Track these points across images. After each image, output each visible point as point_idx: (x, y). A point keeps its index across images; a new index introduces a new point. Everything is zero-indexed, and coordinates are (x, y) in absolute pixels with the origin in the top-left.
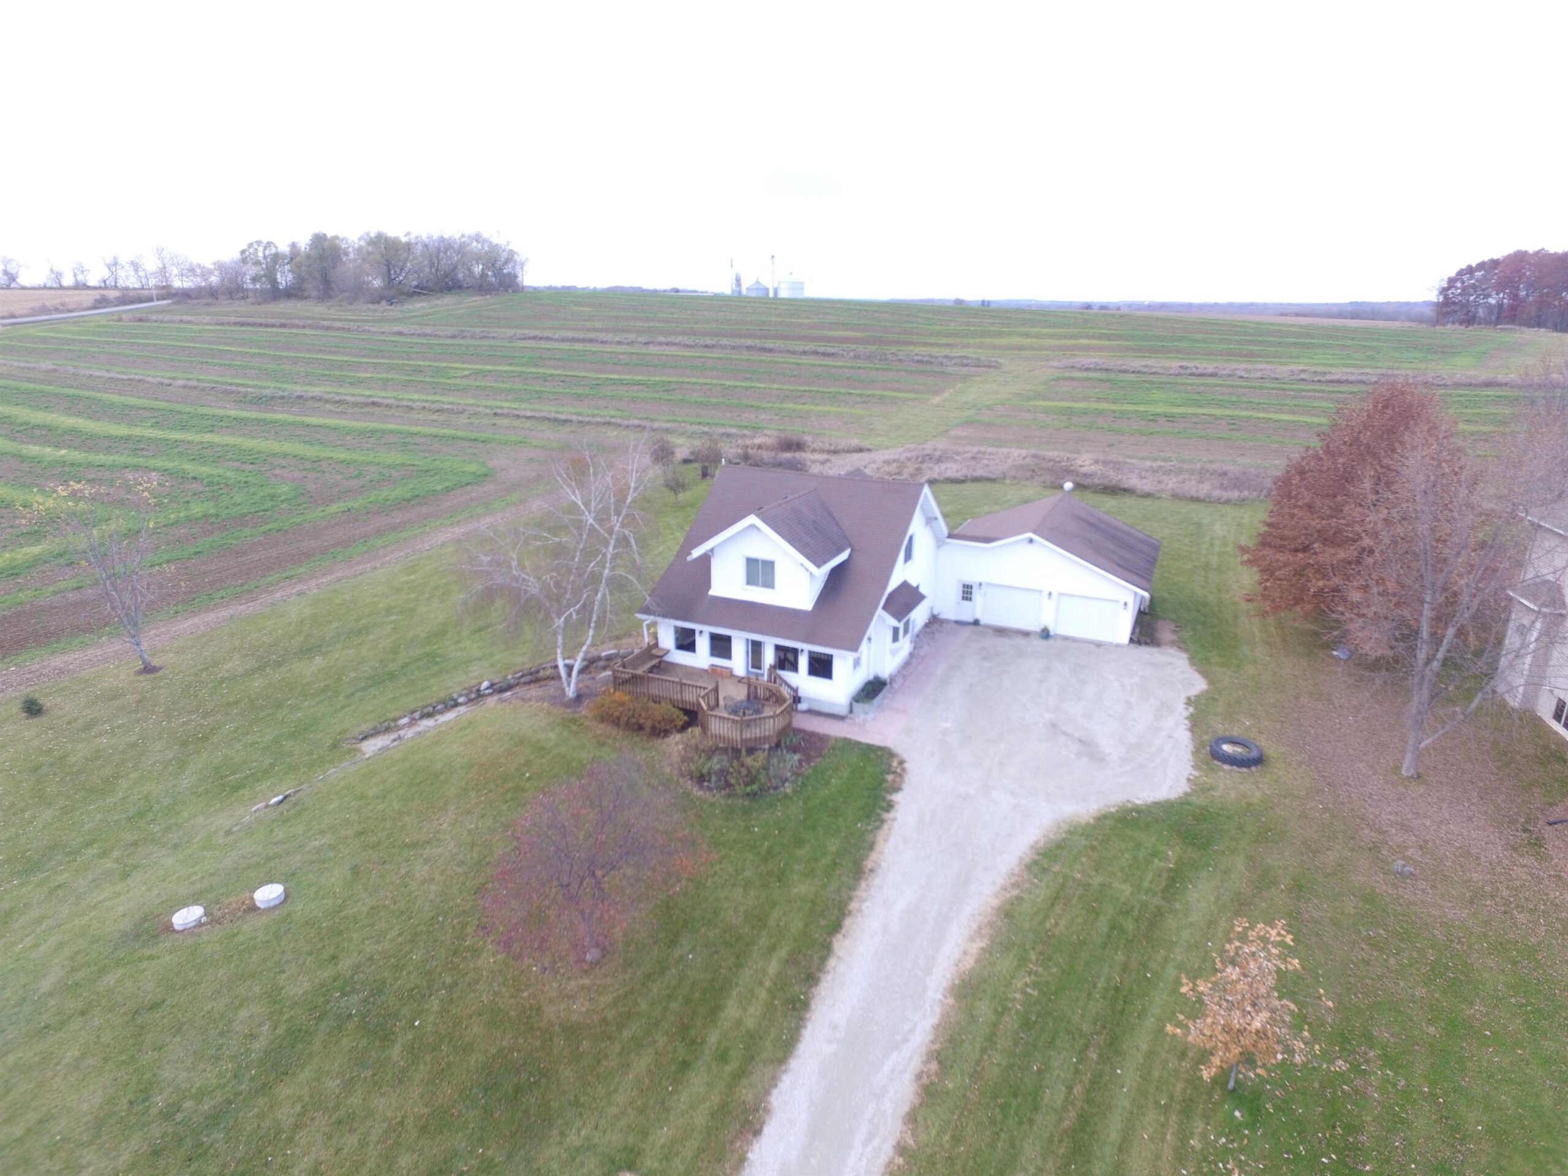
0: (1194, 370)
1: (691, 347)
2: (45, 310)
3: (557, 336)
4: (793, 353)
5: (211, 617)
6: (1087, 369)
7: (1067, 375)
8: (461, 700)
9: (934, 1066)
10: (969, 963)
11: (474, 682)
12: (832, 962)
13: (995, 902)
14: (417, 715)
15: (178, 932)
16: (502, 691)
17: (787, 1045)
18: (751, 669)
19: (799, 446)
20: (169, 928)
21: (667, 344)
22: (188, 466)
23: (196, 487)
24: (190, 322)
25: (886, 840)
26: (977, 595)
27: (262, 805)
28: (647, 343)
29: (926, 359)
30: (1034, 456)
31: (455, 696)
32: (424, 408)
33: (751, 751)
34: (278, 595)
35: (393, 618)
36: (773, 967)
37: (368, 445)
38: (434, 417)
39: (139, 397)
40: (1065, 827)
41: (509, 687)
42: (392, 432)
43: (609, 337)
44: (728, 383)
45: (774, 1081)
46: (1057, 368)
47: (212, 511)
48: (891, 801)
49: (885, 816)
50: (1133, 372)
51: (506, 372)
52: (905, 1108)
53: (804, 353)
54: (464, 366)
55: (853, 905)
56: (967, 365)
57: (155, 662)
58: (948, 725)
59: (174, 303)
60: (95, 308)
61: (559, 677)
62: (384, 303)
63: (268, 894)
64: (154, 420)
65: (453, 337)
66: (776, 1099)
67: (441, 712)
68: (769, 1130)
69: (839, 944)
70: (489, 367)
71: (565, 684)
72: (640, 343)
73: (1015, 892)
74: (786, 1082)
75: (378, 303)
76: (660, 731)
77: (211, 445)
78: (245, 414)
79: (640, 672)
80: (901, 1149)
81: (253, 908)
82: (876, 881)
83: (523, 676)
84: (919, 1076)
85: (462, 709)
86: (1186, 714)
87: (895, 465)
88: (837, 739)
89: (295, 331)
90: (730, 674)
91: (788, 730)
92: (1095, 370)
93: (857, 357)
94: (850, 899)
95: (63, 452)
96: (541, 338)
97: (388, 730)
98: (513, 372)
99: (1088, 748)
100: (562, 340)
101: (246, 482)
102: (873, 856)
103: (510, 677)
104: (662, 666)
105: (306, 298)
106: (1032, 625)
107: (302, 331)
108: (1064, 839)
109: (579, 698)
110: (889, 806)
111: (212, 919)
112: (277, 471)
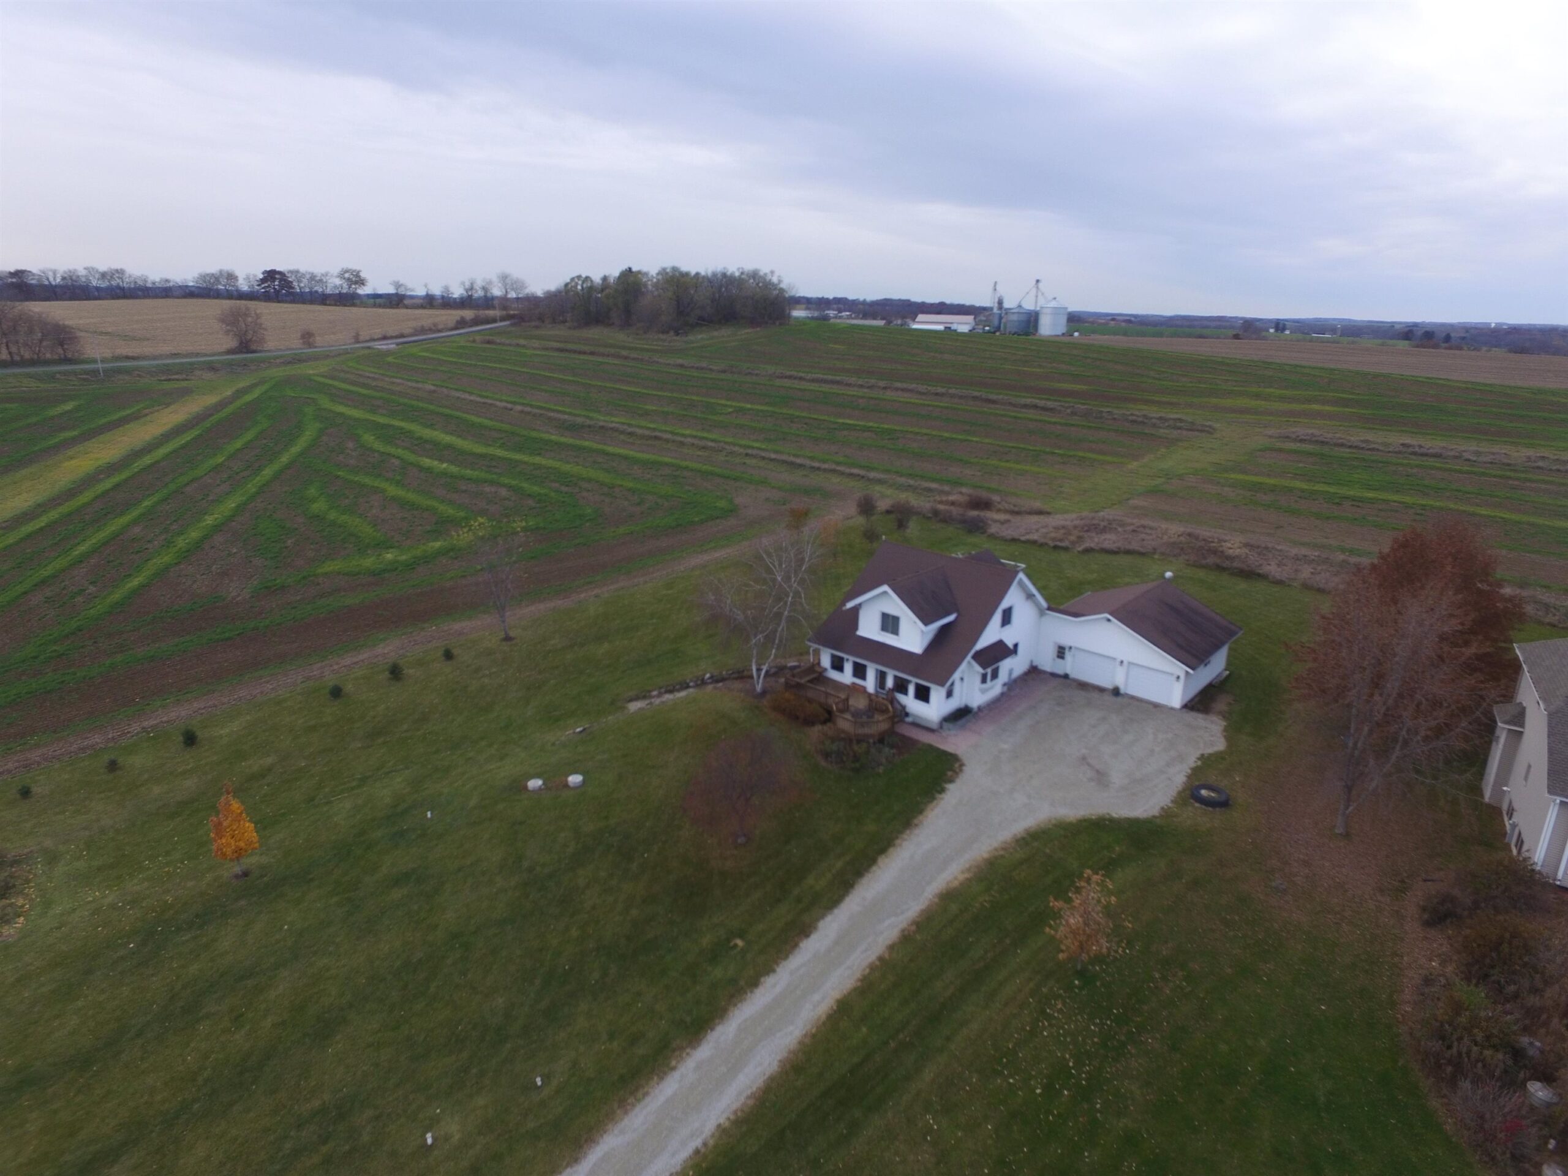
0: (1417, 449)
1: (923, 394)
2: (423, 330)
3: (809, 376)
4: (1015, 406)
5: (542, 606)
6: (1302, 441)
7: (1279, 445)
8: (691, 684)
9: (914, 928)
10: (956, 883)
11: (700, 673)
12: (874, 868)
13: (986, 855)
14: (663, 690)
15: (529, 791)
16: (717, 681)
17: (835, 902)
18: (879, 690)
19: (986, 505)
20: (526, 787)
21: (903, 390)
22: (525, 485)
23: (531, 502)
24: (524, 346)
25: (932, 810)
26: (1068, 656)
27: (571, 732)
28: (885, 388)
29: (1140, 419)
30: (1190, 535)
31: (688, 681)
32: (693, 444)
33: (859, 741)
34: (582, 596)
35: (654, 621)
36: (839, 864)
37: (649, 476)
38: (700, 453)
39: (491, 419)
40: (1054, 822)
41: (723, 680)
42: (667, 464)
43: (853, 380)
44: (946, 435)
45: (823, 916)
46: (1270, 437)
47: (542, 525)
48: (945, 788)
49: (938, 796)
50: (1350, 447)
51: (762, 411)
52: (889, 942)
53: (1025, 406)
54: (729, 403)
55: (898, 842)
56: (1180, 428)
57: (512, 634)
58: (1006, 746)
59: (512, 325)
60: (456, 328)
61: (752, 677)
62: (672, 333)
63: (575, 779)
64: (502, 441)
65: (724, 372)
66: (821, 924)
67: (679, 691)
68: (814, 937)
69: (882, 861)
70: (749, 406)
71: (756, 682)
72: (879, 387)
73: (1002, 853)
74: (829, 918)
75: (668, 332)
76: (809, 722)
77: (539, 467)
78: (563, 440)
79: (803, 681)
80: (881, 959)
81: (566, 785)
82: (916, 831)
83: (733, 673)
84: (903, 931)
85: (691, 690)
86: (1193, 765)
87: (1062, 531)
88: (924, 744)
89: (600, 359)
90: (864, 689)
91: (891, 732)
92: (1310, 442)
93: (1074, 414)
94: (897, 838)
95: (445, 465)
96: (795, 378)
97: (644, 697)
98: (767, 411)
99: (1101, 778)
100: (813, 381)
101: (563, 502)
102: (921, 817)
103: (724, 673)
104: (820, 678)
105: (610, 325)
106: (1107, 684)
107: (606, 360)
108: (1049, 829)
109: (764, 693)
110: (942, 790)
111: (546, 787)
112: (585, 494)
